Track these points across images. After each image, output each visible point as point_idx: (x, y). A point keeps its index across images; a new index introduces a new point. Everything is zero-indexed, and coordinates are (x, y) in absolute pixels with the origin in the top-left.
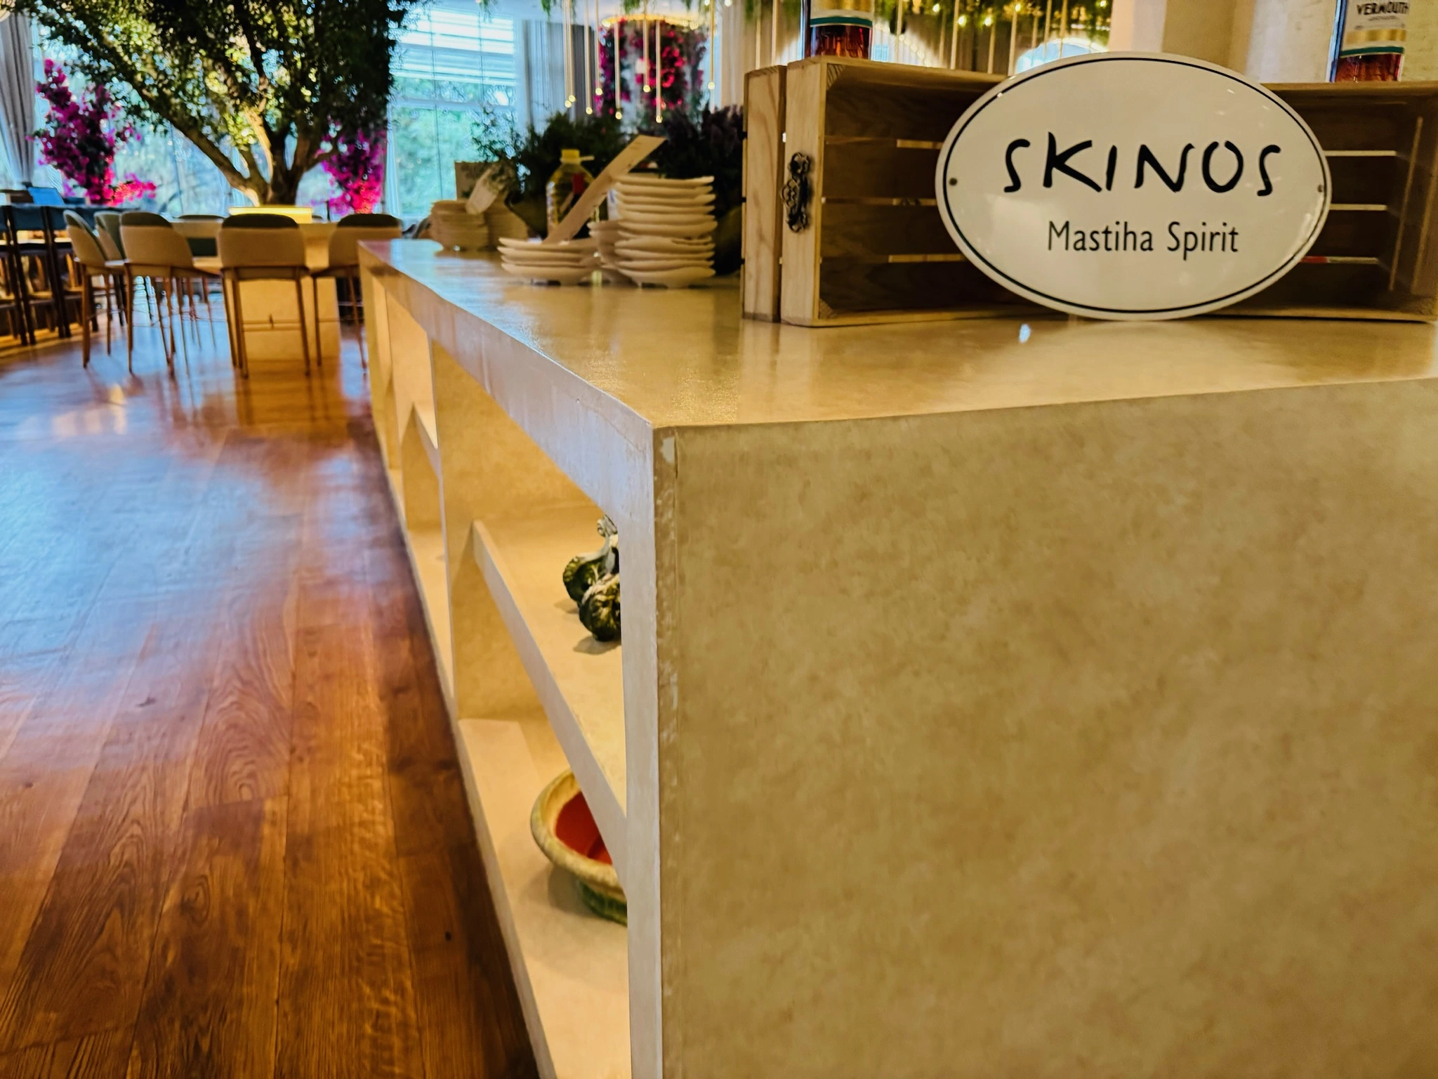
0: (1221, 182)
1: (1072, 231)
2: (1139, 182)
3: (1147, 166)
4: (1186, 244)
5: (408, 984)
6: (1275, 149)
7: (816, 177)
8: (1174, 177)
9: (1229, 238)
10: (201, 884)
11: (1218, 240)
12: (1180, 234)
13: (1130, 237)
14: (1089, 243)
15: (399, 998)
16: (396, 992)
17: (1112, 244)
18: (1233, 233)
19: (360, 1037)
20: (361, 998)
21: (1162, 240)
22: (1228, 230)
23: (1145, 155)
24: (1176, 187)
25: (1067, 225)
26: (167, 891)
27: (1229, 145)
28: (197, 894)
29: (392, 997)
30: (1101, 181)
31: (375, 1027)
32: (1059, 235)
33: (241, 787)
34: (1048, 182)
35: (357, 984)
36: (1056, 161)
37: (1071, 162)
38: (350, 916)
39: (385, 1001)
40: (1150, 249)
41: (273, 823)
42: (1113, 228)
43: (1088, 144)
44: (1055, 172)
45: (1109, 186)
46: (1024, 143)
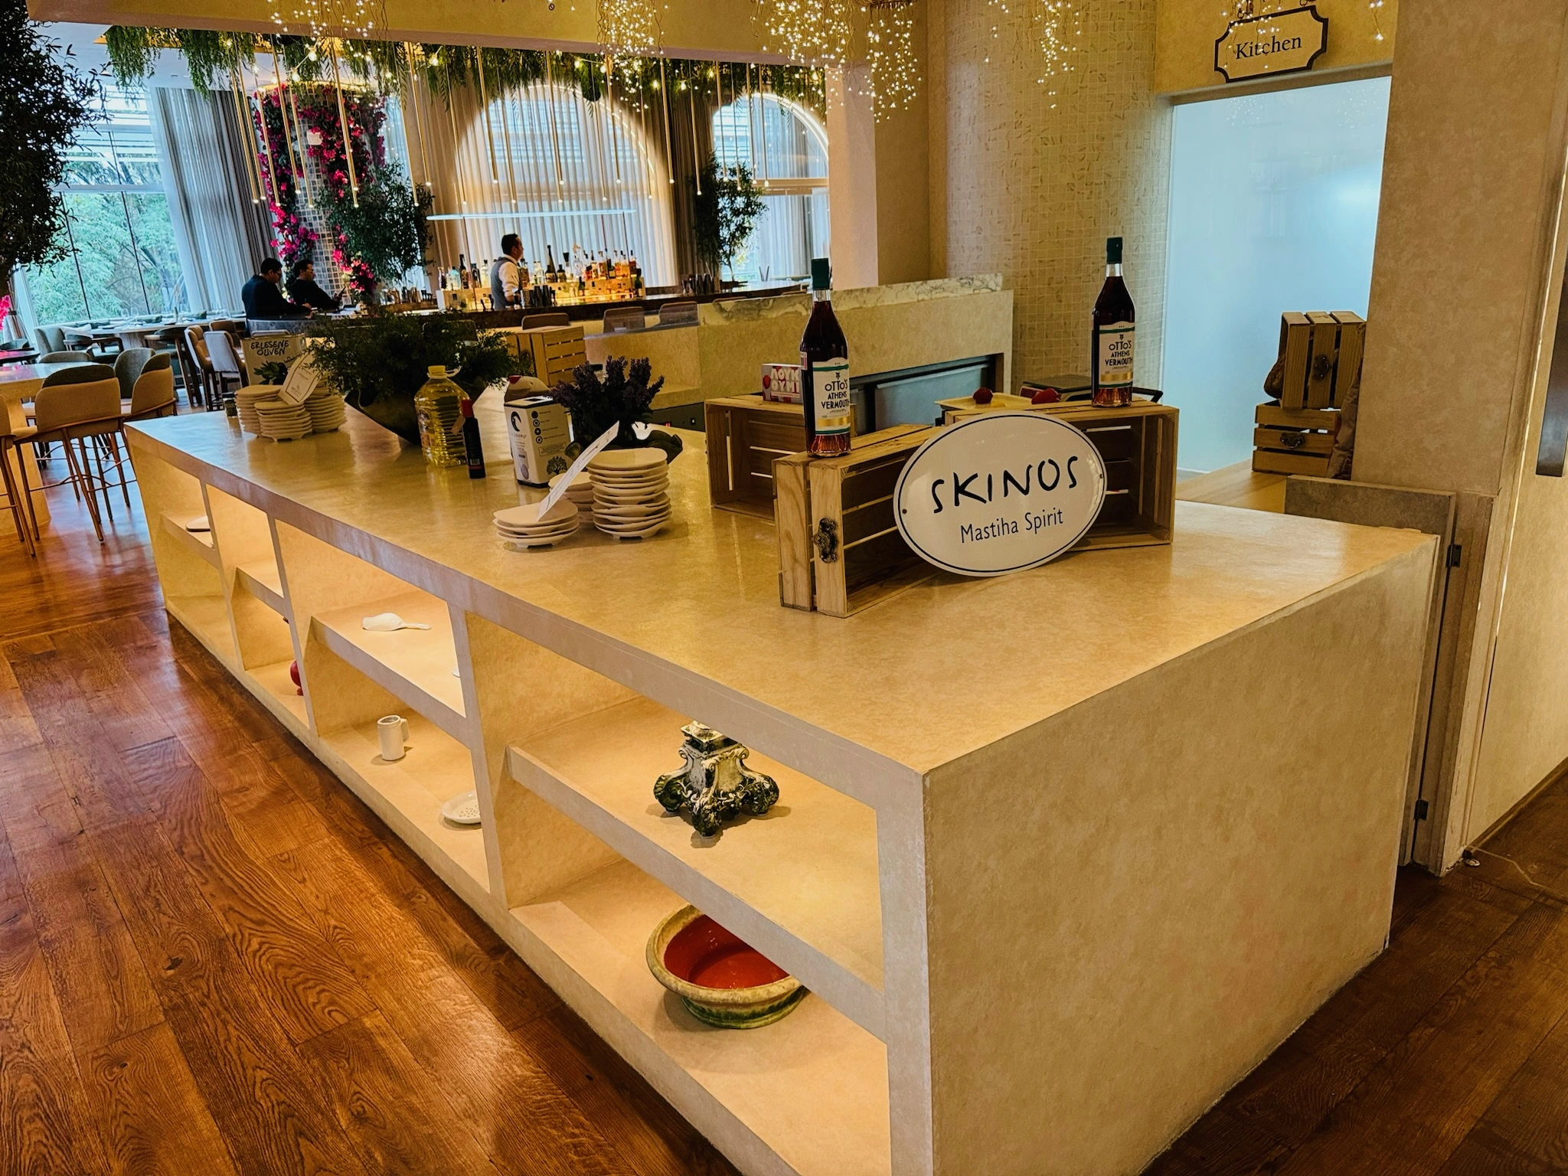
0: (1049, 484)
1: (974, 530)
2: (1006, 494)
3: (1009, 482)
4: (1036, 524)
5: (582, 1118)
6: (1074, 459)
7: (839, 533)
8: (1025, 488)
9: (1057, 516)
10: (358, 1099)
11: (1052, 518)
12: (1031, 518)
13: (1006, 526)
14: (984, 535)
15: (582, 1131)
16: (577, 1127)
17: (996, 533)
18: (1059, 513)
19: (572, 1164)
20: (553, 1139)
21: (1023, 525)
22: (1057, 511)
23: (1007, 476)
24: (1026, 492)
25: (971, 526)
26: (334, 1111)
27: (1051, 462)
28: (363, 1107)
29: (577, 1131)
30: (986, 497)
31: (576, 1153)
32: (967, 533)
33: (329, 1013)
34: (957, 503)
35: (542, 1129)
36: (960, 489)
37: (967, 489)
38: (502, 1086)
39: (573, 1136)
40: (1017, 531)
41: (383, 1035)
42: (996, 523)
43: (975, 476)
44: (960, 495)
45: (990, 500)
46: (941, 482)
